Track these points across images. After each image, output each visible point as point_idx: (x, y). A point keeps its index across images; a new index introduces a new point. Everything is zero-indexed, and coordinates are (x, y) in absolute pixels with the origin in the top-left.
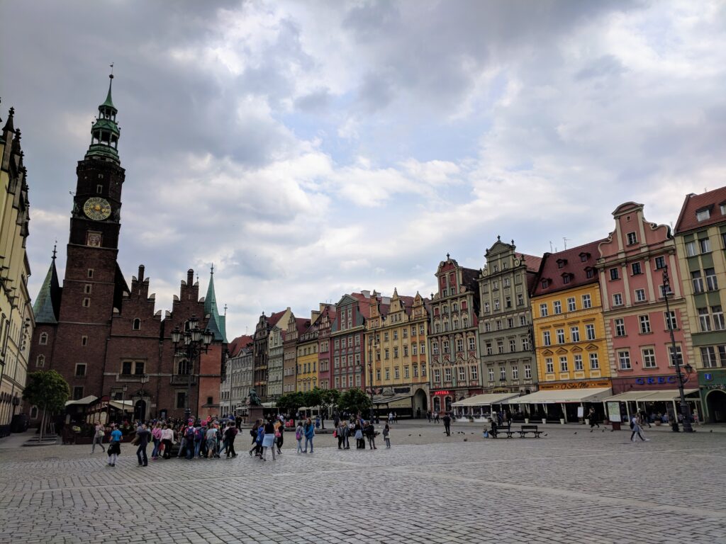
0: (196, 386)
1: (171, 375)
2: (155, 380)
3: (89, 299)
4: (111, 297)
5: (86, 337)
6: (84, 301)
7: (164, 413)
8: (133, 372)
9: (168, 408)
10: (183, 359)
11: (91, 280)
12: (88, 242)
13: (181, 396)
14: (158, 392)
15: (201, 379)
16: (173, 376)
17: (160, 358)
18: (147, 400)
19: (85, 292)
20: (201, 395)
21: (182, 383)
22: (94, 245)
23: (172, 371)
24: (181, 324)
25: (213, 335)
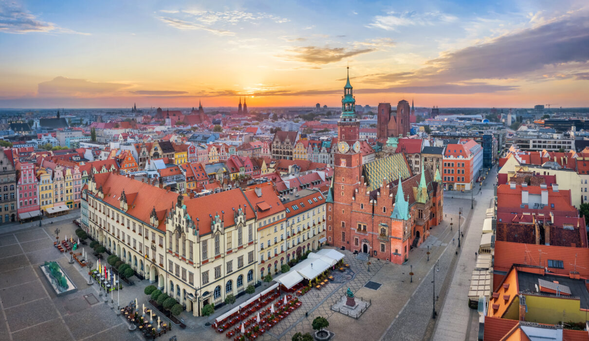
0: (389, 242)
1: (377, 234)
2: (371, 236)
4: (352, 192)
5: (344, 209)
8: (362, 229)
9: (377, 251)
10: (382, 227)
11: (343, 183)
12: (341, 164)
13: (383, 246)
14: (372, 241)
15: (392, 239)
17: (373, 225)
18: (367, 244)
19: (342, 189)
20: (392, 247)
21: (383, 239)
22: (343, 166)
23: (378, 232)
24: (381, 208)
25: (397, 217)
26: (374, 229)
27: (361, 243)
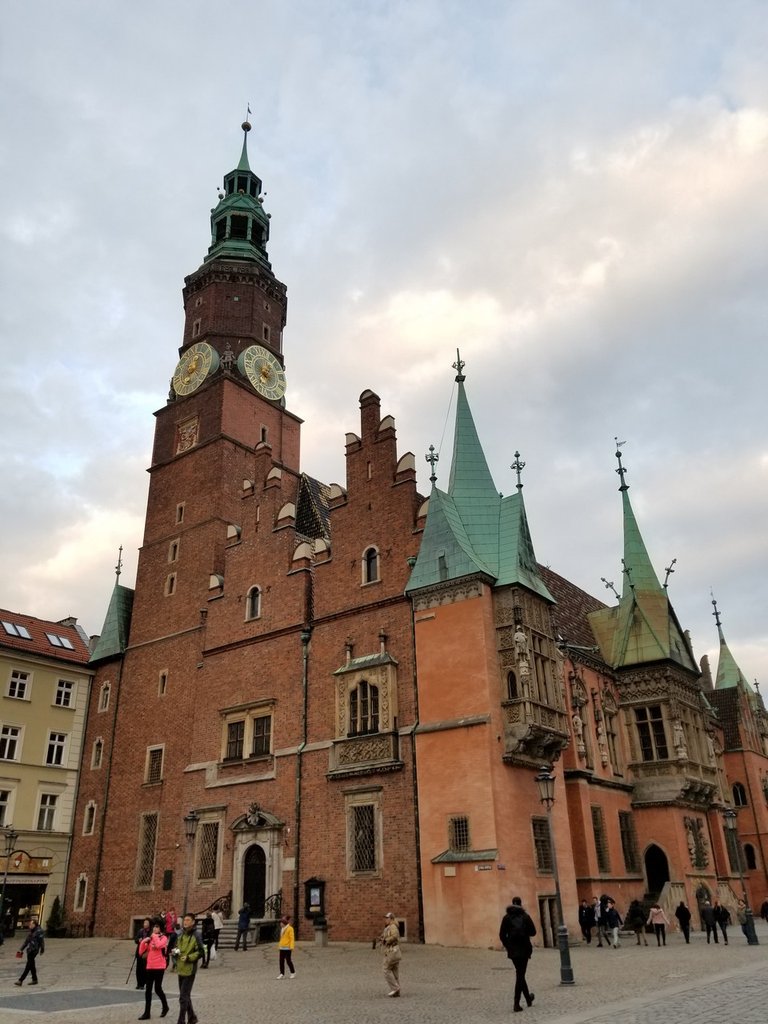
1: (329, 744)
2: (291, 768)
3: (175, 573)
5: (165, 671)
6: (167, 583)
7: (315, 893)
8: (247, 750)
9: (326, 874)
11: (179, 527)
12: (179, 447)
13: (364, 816)
14: (299, 812)
15: (421, 743)
16: (334, 747)
17: (307, 691)
18: (265, 841)
19: (170, 560)
20: (424, 809)
21: (358, 767)
22: (187, 447)
23: (332, 730)
24: (354, 563)
25: (444, 568)
26: (314, 718)
27: (230, 848)
